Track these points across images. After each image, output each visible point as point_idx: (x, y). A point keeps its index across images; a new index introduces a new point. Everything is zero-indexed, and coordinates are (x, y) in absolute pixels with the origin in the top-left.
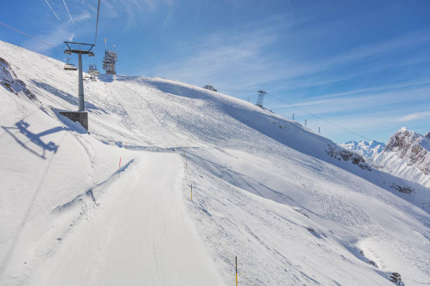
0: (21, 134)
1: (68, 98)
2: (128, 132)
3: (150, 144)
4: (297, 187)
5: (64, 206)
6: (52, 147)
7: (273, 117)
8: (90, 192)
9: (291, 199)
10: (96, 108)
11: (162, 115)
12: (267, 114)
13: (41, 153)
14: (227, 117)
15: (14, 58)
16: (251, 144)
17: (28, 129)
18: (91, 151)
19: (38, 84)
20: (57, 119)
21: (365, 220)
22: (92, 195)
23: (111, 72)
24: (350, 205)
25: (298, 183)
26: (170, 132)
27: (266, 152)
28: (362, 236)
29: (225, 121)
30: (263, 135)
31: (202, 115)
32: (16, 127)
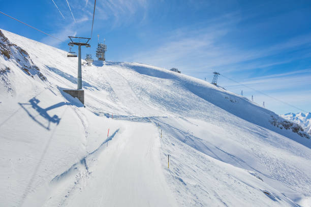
0: (32, 109)
1: (70, 79)
2: (114, 105)
3: (130, 114)
4: (246, 150)
5: (62, 175)
6: (56, 120)
7: (225, 93)
8: (83, 161)
9: (242, 161)
10: (91, 86)
11: (139, 91)
12: (222, 91)
13: (46, 125)
14: (189, 93)
15: (34, 50)
16: (208, 114)
17: (39, 105)
18: (86, 122)
19: (50, 69)
20: (61, 95)
21: (307, 181)
22: (85, 163)
23: (102, 59)
24: (293, 167)
25: (247, 147)
26: (145, 104)
27: (220, 121)
28: (305, 195)
29: (187, 96)
30: (217, 108)
31: (169, 91)
32: (29, 103)
